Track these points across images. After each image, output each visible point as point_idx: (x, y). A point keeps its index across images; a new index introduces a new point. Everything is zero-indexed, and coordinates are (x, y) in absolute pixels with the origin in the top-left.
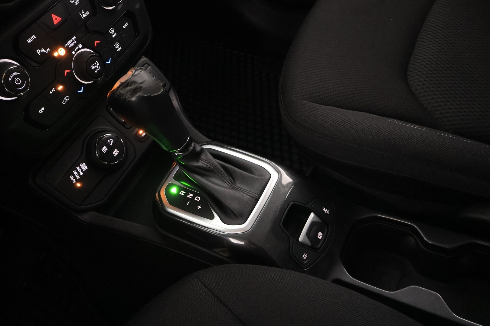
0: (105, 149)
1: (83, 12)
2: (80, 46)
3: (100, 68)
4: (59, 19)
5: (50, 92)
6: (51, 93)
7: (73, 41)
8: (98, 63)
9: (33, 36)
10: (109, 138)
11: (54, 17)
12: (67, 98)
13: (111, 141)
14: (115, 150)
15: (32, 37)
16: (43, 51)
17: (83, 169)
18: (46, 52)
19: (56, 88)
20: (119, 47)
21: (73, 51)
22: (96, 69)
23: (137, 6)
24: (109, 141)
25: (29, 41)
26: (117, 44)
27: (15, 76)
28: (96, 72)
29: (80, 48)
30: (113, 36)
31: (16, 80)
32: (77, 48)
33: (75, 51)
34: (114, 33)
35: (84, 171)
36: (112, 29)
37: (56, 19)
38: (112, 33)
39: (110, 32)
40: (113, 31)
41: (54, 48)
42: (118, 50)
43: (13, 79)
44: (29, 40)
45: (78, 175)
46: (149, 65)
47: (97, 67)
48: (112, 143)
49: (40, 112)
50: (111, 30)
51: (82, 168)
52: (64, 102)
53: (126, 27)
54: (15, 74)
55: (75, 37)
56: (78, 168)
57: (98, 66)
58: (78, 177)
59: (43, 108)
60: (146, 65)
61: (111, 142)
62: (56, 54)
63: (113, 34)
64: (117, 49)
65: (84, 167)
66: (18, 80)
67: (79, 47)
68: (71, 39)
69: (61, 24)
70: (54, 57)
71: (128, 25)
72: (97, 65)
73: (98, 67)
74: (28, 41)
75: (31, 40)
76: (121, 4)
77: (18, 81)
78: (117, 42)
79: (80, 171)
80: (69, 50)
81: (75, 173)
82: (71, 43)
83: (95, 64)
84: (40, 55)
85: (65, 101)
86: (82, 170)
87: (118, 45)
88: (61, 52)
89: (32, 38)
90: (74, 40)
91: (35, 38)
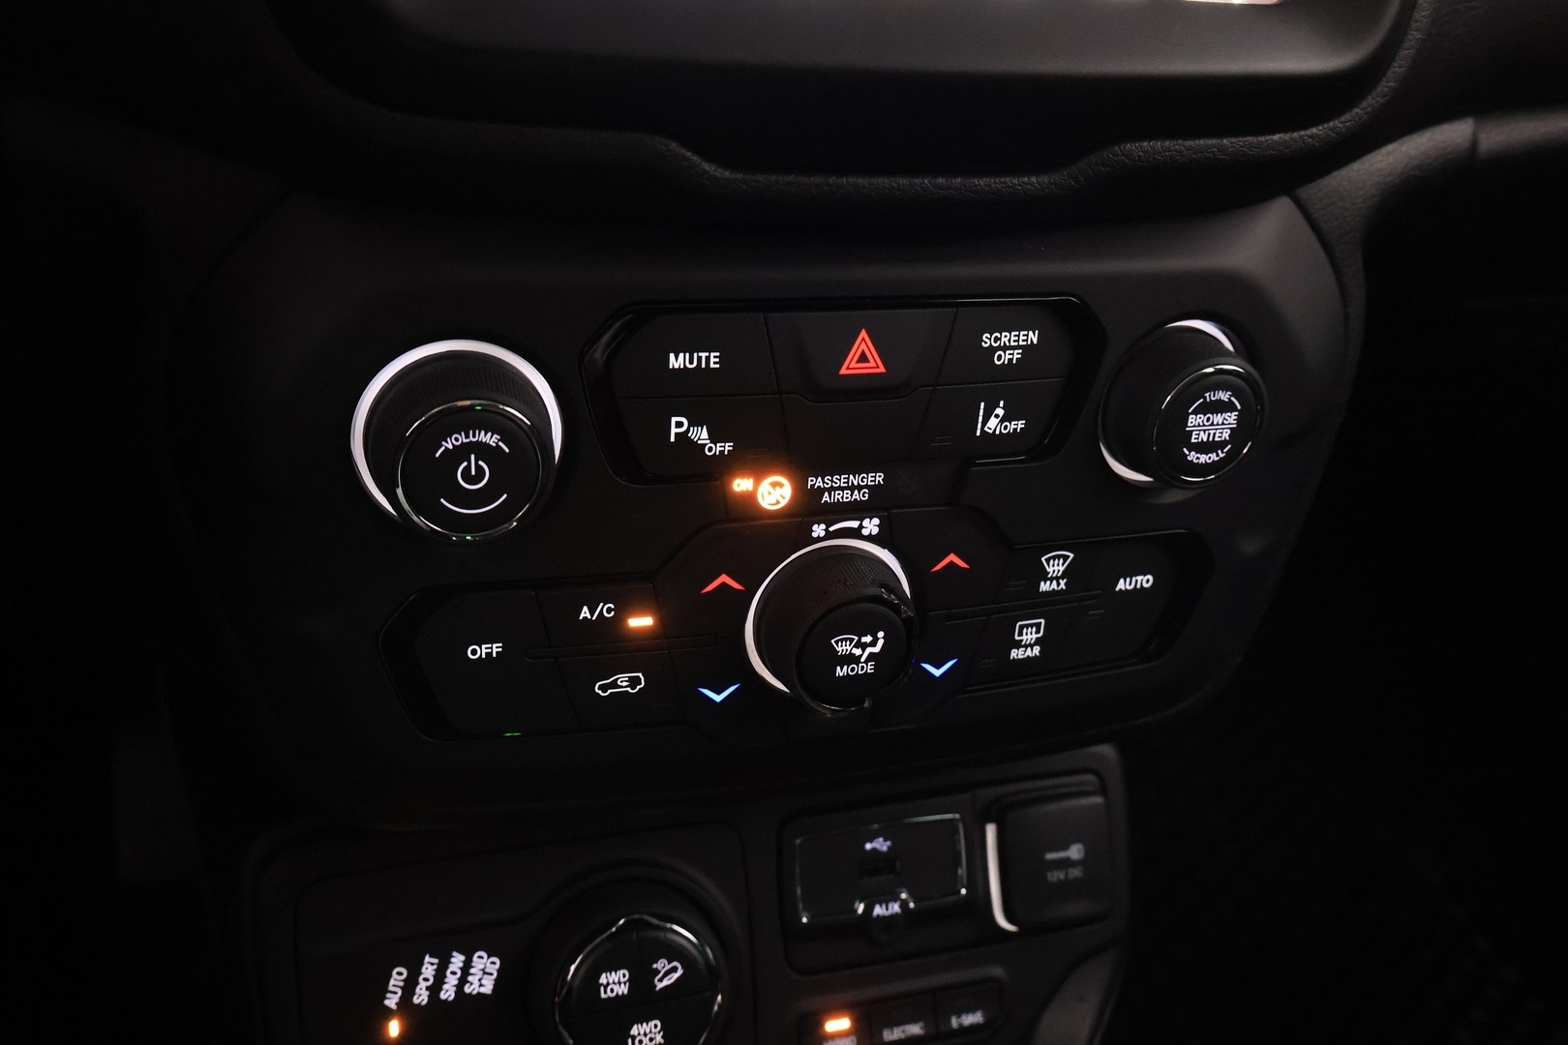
0: (615, 983)
1: (1000, 411)
2: (871, 526)
3: (870, 668)
4: (875, 365)
5: (585, 609)
6: (585, 613)
7: (860, 488)
8: (881, 642)
9: (713, 354)
10: (674, 952)
11: (863, 343)
12: (634, 682)
13: (674, 970)
14: (652, 1023)
15: (704, 355)
16: (701, 435)
17: (470, 978)
18: (710, 449)
19: (622, 612)
20: (1032, 646)
21: (823, 526)
22: (852, 659)
23: (1250, 546)
24: (661, 965)
25: (676, 362)
26: (1032, 625)
27: (482, 450)
28: (840, 672)
29: (865, 532)
30: (1044, 587)
31: (469, 467)
32: (855, 524)
33: (831, 529)
34: (1057, 579)
35: (467, 989)
36: (1066, 558)
37: (863, 358)
38: (1050, 570)
39: (1048, 560)
40: (1062, 569)
41: (757, 457)
42: (1016, 654)
43: (462, 453)
44: (681, 355)
45: (427, 988)
46: (1103, 791)
47: (863, 659)
48: (666, 982)
49: (474, 652)
50: (1054, 558)
51: (472, 971)
52: (603, 688)
53: (1129, 588)
54: (490, 439)
55: (880, 478)
56: (457, 960)
57: (871, 656)
58: (421, 996)
59: (496, 648)
60: (1090, 777)
61: (667, 975)
62: (741, 485)
63: (1051, 580)
64: (1018, 645)
65: (484, 974)
66: (478, 467)
67: (861, 527)
68: (856, 471)
69: (864, 389)
70: (725, 494)
71: (1146, 585)
72: (869, 650)
73: (866, 662)
74: (672, 356)
75: (691, 362)
76: (1184, 488)
77: (473, 475)
78: (1043, 621)
79: (451, 982)
80: (809, 508)
81: (428, 970)
82: (843, 487)
83: (868, 639)
84: (672, 439)
85: (614, 685)
86: (463, 981)
87: (1038, 632)
88: (773, 493)
89: (700, 358)
90: (867, 486)
91: (712, 366)
